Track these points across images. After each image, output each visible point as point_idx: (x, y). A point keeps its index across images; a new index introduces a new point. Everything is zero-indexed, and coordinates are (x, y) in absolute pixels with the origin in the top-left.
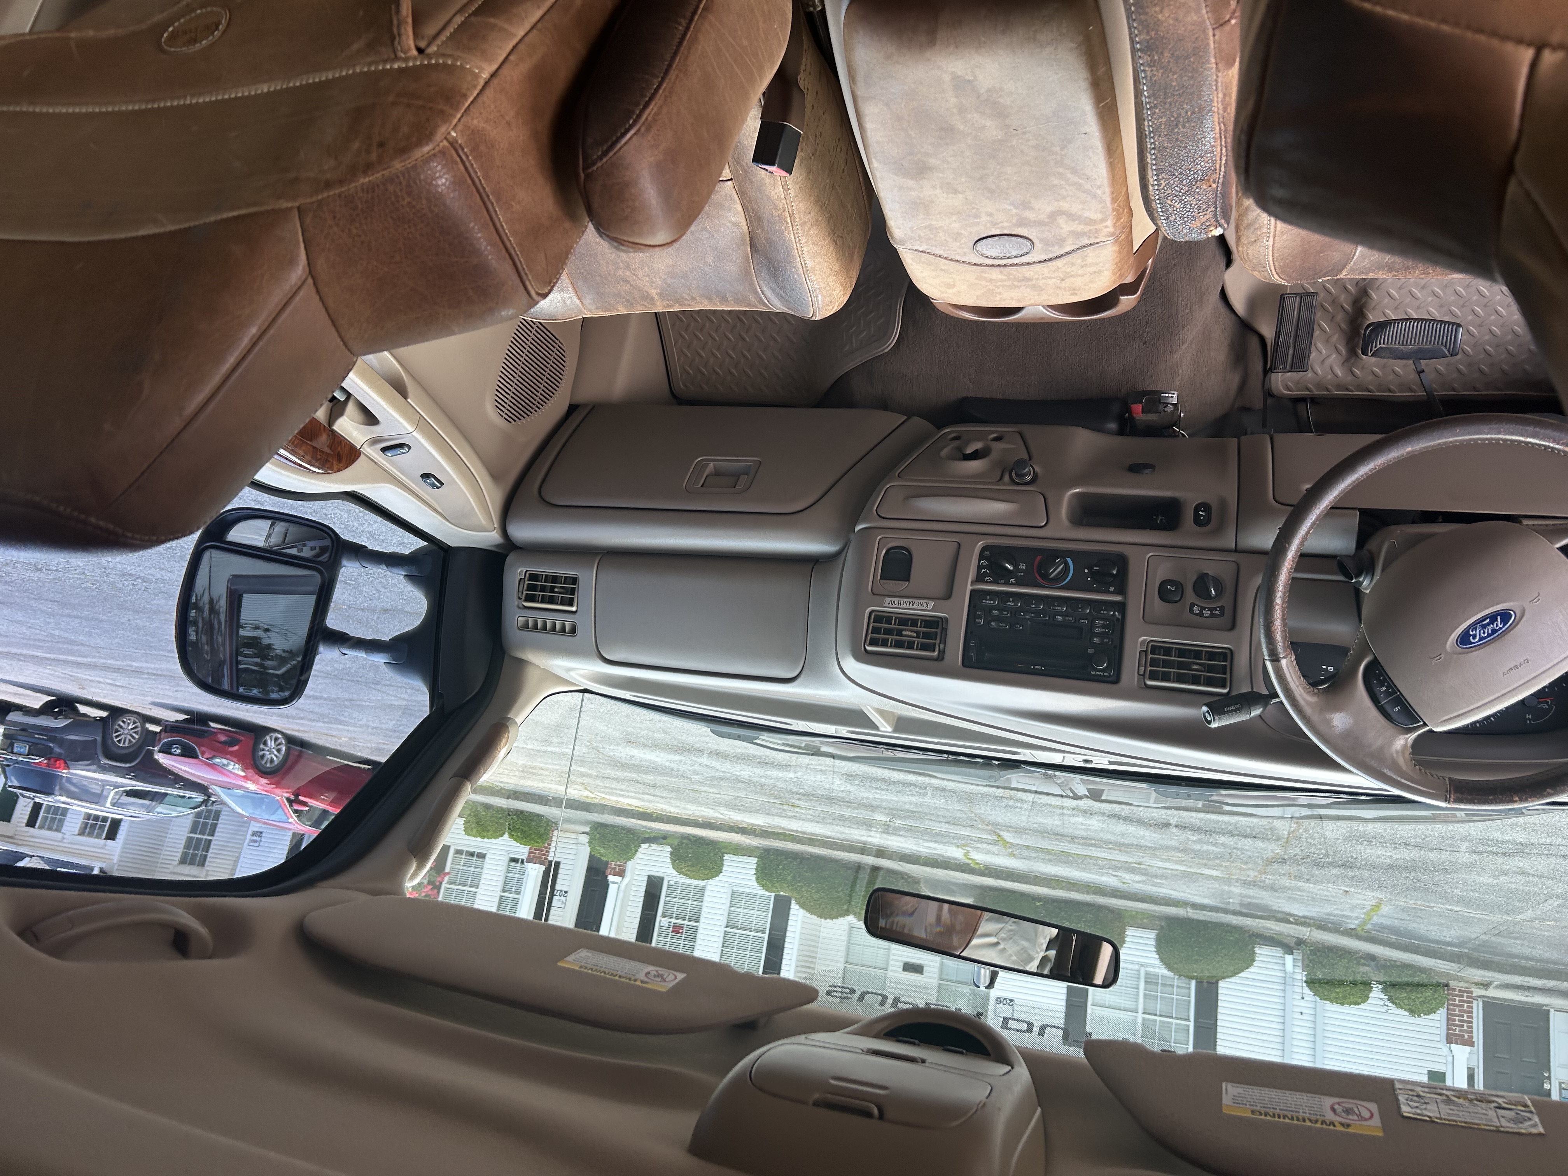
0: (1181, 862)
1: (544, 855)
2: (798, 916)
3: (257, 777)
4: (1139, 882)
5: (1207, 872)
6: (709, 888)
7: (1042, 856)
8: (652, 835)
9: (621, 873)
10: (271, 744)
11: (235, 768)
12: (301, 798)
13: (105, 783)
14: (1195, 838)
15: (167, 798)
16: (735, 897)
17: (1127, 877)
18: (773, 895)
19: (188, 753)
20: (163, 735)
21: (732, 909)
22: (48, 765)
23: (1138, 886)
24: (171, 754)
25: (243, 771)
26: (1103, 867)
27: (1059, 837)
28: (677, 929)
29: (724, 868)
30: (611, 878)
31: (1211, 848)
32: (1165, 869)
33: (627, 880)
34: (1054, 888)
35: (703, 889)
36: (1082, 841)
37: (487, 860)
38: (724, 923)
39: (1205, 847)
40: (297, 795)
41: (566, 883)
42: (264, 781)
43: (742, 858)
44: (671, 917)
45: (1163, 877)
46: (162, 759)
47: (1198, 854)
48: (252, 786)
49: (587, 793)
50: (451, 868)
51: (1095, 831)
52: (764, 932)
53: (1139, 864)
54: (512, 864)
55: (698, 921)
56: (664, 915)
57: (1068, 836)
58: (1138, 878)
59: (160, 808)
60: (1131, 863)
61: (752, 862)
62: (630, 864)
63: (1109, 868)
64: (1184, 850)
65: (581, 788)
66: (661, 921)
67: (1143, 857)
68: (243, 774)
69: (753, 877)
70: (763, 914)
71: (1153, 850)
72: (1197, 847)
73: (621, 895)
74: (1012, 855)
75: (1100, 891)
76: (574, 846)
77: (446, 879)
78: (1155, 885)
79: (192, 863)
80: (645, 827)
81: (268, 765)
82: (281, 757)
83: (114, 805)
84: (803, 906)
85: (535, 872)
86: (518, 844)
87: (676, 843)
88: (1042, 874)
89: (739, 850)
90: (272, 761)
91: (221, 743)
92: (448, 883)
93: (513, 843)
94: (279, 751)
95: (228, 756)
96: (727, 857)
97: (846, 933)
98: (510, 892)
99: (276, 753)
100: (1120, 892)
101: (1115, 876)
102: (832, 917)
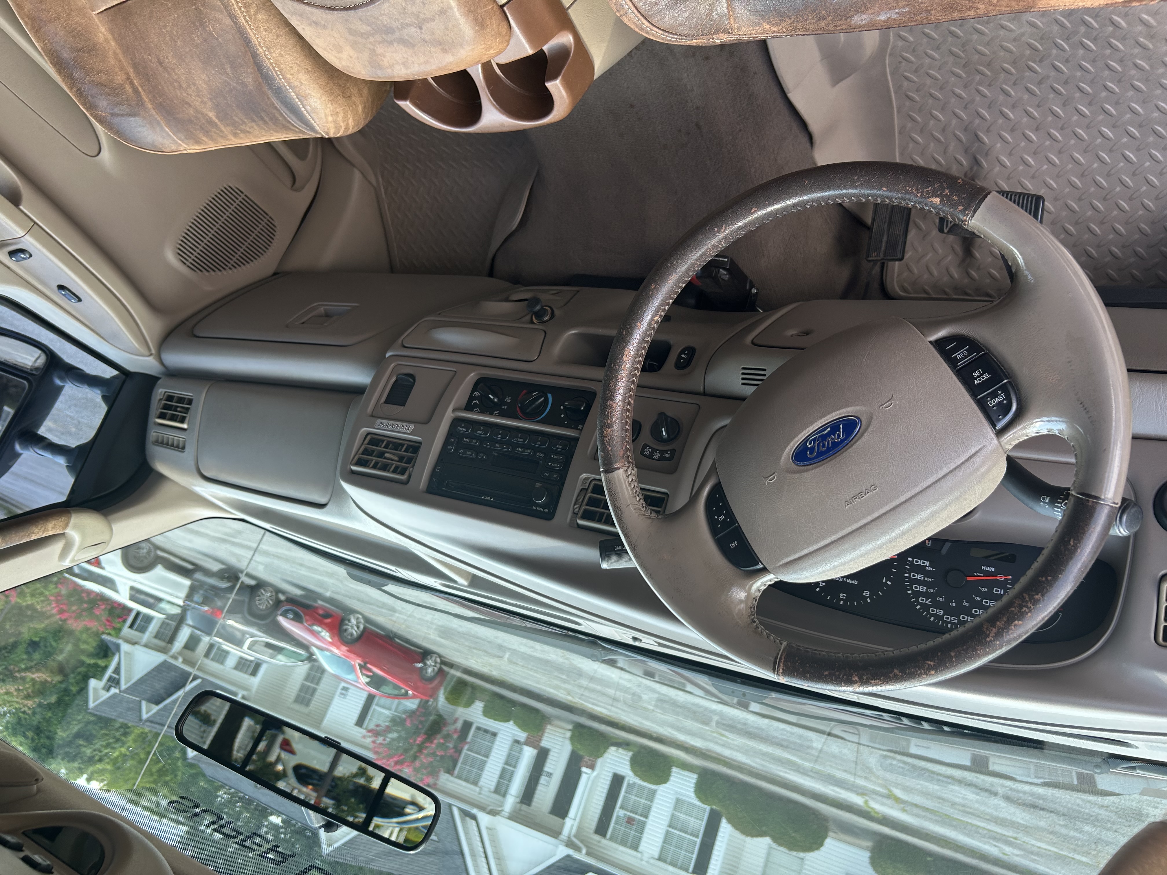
0: (1053, 844)
1: (537, 741)
2: (725, 829)
3: (339, 643)
4: (1017, 855)
5: (1078, 857)
6: (659, 792)
7: (929, 815)
8: (619, 741)
9: (592, 767)
10: (353, 621)
11: (326, 635)
12: (369, 666)
13: (244, 633)
14: (1061, 823)
15: (285, 652)
16: (679, 803)
17: (1008, 849)
18: (708, 808)
19: (297, 618)
20: (285, 603)
21: (676, 813)
22: (212, 613)
23: (1017, 859)
24: (287, 618)
25: (331, 638)
26: (984, 836)
27: (941, 801)
28: (630, 821)
29: (672, 778)
30: (584, 769)
31: (1077, 835)
32: (1039, 848)
33: (595, 773)
34: (943, 847)
35: (654, 792)
36: (961, 808)
37: (498, 739)
38: (666, 823)
39: (1072, 833)
40: (366, 663)
41: (552, 767)
42: (344, 648)
43: (686, 773)
44: (626, 810)
45: (1038, 854)
46: (281, 620)
47: (1066, 838)
48: (336, 651)
49: (570, 698)
50: (472, 739)
51: (971, 800)
52: (697, 837)
53: (1016, 839)
54: (516, 744)
55: (646, 817)
56: (622, 807)
57: (950, 802)
58: (1016, 852)
59: (280, 657)
60: (1008, 836)
61: (692, 778)
62: (599, 761)
63: (989, 838)
64: (1053, 833)
65: (565, 693)
66: (619, 812)
67: (1018, 833)
68: (330, 640)
69: (693, 790)
70: (699, 822)
71: (1026, 829)
72: (1064, 831)
73: (590, 783)
74: (904, 810)
75: (984, 857)
76: (561, 739)
77: (466, 747)
78: (1034, 861)
79: (301, 703)
80: (613, 733)
81: (349, 637)
82: (359, 632)
83: (249, 648)
84: (730, 821)
85: (529, 754)
86: (518, 730)
87: (636, 749)
88: (934, 832)
89: (685, 766)
90: (352, 635)
91: (319, 615)
92: (468, 750)
93: (516, 728)
94: (358, 628)
95: (324, 626)
96: (674, 770)
97: (765, 851)
98: (510, 765)
99: (356, 629)
100: (1002, 861)
101: (996, 846)
102: (752, 836)
